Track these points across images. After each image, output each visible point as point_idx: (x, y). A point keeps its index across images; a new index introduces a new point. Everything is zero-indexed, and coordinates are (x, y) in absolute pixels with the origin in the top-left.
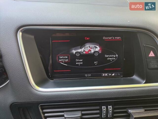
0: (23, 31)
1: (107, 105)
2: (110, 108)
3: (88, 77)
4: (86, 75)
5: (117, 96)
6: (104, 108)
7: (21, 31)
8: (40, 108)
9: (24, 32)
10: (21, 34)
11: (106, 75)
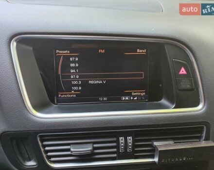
0: (18, 40)
1: (125, 135)
2: (130, 139)
3: (103, 101)
4: (101, 99)
5: (138, 124)
6: (122, 140)
7: (16, 41)
8: (38, 139)
9: (19, 42)
10: (15, 44)
11: (127, 98)
